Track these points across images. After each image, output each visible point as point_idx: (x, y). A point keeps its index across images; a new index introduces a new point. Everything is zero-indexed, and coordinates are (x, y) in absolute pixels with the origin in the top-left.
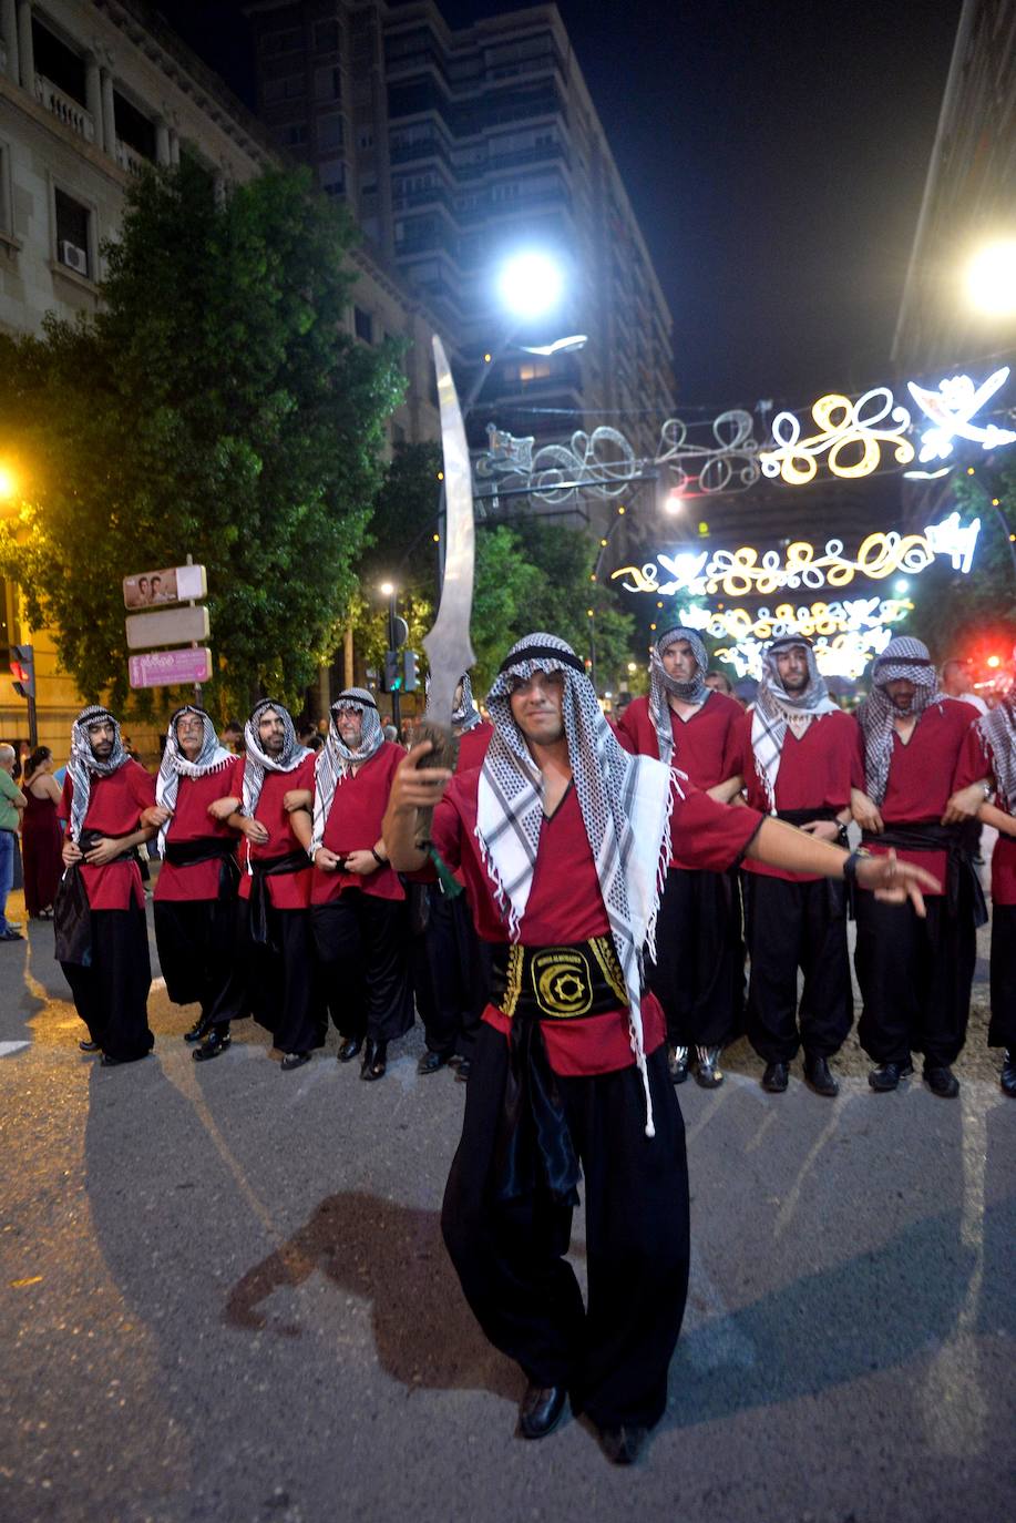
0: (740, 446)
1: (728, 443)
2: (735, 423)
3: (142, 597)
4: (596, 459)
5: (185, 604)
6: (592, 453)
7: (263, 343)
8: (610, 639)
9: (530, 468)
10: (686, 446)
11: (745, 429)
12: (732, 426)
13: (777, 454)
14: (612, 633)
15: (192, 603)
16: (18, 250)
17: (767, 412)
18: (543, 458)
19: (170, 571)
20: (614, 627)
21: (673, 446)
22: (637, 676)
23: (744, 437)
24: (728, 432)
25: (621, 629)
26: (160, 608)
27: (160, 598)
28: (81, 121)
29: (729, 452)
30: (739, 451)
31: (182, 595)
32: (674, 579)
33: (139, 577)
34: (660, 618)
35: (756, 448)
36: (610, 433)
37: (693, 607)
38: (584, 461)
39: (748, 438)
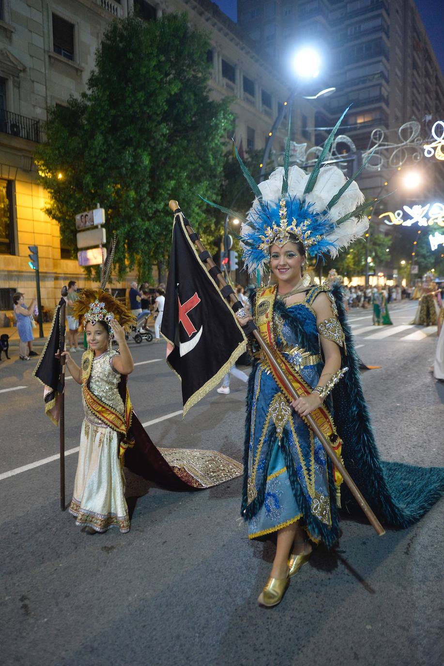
0: (413, 141)
1: (406, 140)
2: (411, 128)
3: (82, 224)
4: (336, 153)
5: (96, 227)
6: (335, 150)
7: (155, 101)
8: (377, 248)
9: (304, 160)
10: (383, 143)
11: (416, 131)
12: (409, 130)
13: (434, 145)
14: (379, 245)
15: (99, 227)
16: (82, 71)
17: (430, 121)
18: (311, 153)
19: (91, 212)
20: (380, 242)
21: (376, 144)
22: (406, 267)
23: (415, 136)
24: (406, 134)
25: (384, 243)
26: (88, 229)
27: (88, 224)
28: (117, 9)
29: (406, 145)
30: (412, 144)
31: (96, 223)
32: (411, 218)
33: (81, 214)
34: (420, 238)
35: (422, 141)
36: (344, 138)
37: (437, 234)
38: (331, 154)
39: (417, 137)
